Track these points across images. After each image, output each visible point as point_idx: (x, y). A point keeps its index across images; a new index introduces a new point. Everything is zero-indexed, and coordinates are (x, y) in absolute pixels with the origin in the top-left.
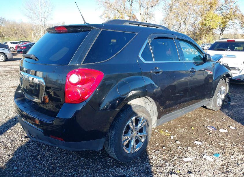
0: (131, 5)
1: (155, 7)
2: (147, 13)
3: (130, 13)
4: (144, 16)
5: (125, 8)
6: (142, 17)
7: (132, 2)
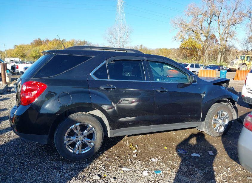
0: (209, 25)
1: (238, 25)
2: (227, 32)
3: (208, 33)
4: (223, 36)
5: (202, 28)
6: (221, 36)
7: (211, 21)
